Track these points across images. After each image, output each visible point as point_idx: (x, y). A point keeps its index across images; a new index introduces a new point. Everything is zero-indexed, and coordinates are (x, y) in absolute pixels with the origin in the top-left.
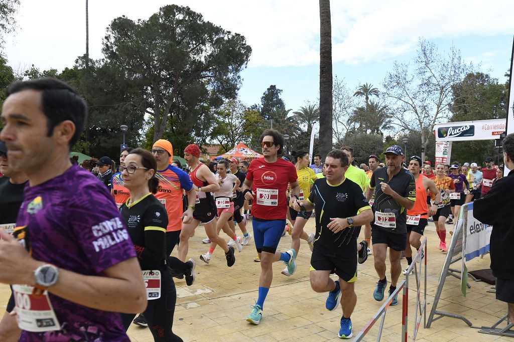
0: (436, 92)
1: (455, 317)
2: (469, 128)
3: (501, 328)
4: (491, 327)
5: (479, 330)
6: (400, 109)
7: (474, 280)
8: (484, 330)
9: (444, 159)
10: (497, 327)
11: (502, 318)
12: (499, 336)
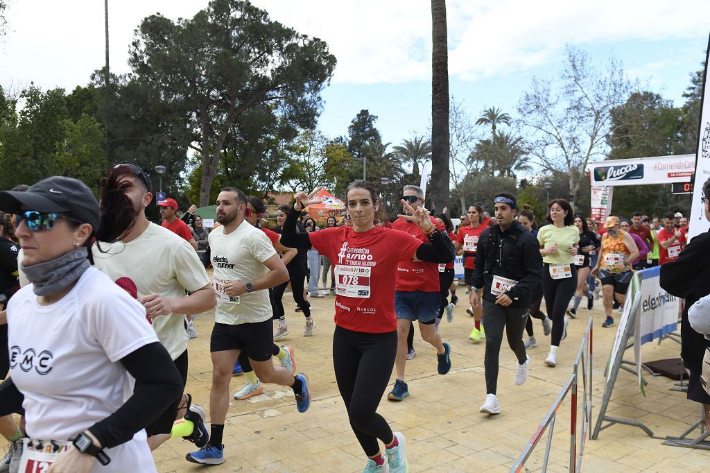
0: (589, 118)
1: (631, 424)
2: (636, 167)
3: (692, 438)
4: (679, 437)
5: (663, 441)
6: (540, 142)
7: (651, 374)
8: (670, 440)
9: (603, 211)
10: (686, 437)
11: (694, 425)
12: (691, 449)
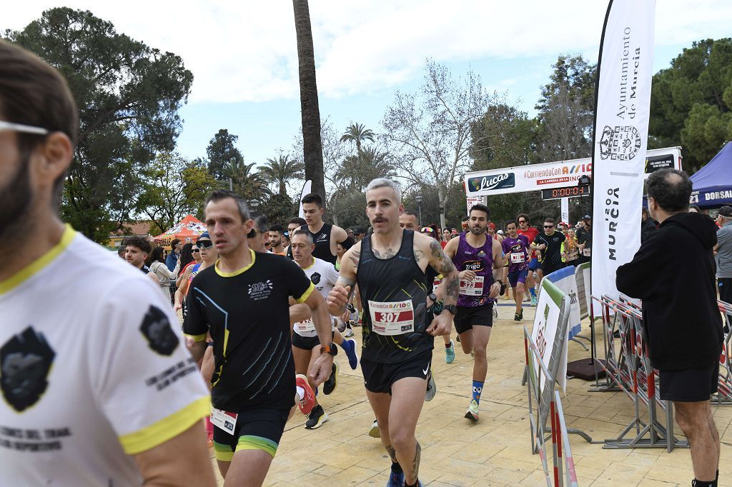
0: (453, 131)
2: (508, 176)
5: (603, 445)
6: (408, 157)
8: (609, 444)
10: (623, 438)
11: (629, 425)
12: (630, 450)
